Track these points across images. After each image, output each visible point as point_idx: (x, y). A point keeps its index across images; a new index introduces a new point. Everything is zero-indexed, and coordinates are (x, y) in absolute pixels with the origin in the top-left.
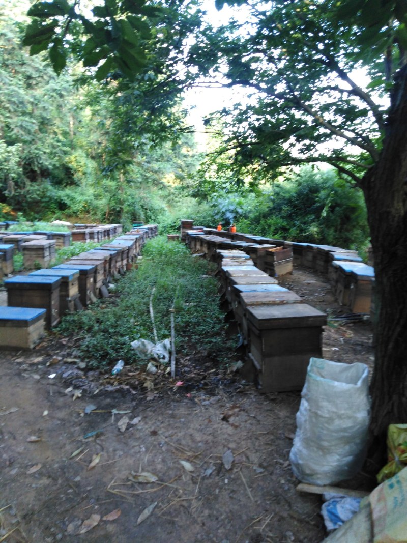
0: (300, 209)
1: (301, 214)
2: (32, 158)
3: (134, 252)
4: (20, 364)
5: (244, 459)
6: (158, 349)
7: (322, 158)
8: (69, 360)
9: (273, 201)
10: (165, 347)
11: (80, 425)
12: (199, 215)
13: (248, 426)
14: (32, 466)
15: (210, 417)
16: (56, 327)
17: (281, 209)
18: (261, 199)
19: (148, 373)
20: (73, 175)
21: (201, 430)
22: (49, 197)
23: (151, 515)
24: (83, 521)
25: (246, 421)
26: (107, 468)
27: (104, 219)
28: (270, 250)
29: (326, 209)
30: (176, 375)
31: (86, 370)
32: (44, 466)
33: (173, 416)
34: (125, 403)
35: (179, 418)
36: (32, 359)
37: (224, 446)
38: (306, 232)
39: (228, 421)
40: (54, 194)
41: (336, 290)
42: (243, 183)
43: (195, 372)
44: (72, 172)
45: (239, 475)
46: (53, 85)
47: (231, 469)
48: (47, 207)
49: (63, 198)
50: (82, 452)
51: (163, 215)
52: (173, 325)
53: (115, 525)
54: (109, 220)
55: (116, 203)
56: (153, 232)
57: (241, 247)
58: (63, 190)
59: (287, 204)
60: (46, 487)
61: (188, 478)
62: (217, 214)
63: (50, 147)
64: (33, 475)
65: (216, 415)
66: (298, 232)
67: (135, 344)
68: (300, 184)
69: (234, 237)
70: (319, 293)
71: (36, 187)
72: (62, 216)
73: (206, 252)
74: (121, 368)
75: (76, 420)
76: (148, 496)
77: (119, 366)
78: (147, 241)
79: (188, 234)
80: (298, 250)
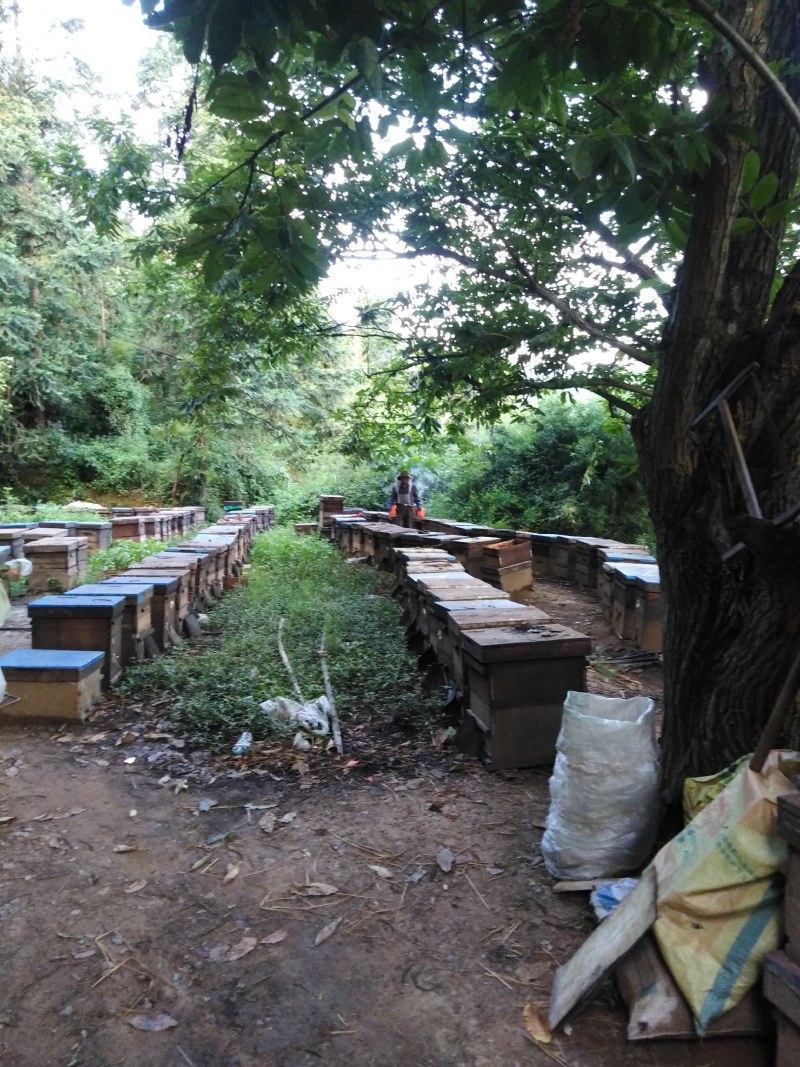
0: (541, 473)
1: (544, 482)
2: (32, 383)
3: (235, 556)
4: (67, 745)
5: (471, 858)
6: (307, 712)
7: (579, 382)
8: (154, 736)
9: (492, 458)
10: (320, 709)
11: (195, 827)
12: (353, 486)
13: (474, 816)
14: (131, 883)
15: (409, 807)
16: (118, 685)
17: (506, 473)
18: (469, 454)
19: (298, 751)
20: (108, 414)
21: (398, 826)
22: (61, 456)
23: (335, 933)
24: (231, 946)
25: (469, 810)
26: (254, 881)
27: (170, 496)
28: (491, 546)
29: (589, 471)
30: (345, 752)
31: (188, 749)
32: (151, 882)
33: (349, 808)
34: (263, 794)
35: (360, 811)
36: (86, 737)
37: (438, 844)
38: (553, 516)
39: (439, 812)
40: (70, 450)
41: (611, 614)
42: (437, 426)
43: (377, 746)
44: (107, 408)
45: (464, 878)
46: (73, 249)
47: (451, 872)
48: (58, 476)
49: (88, 459)
50: (207, 862)
51: (280, 487)
52: (326, 676)
53: (281, 948)
54: (178, 498)
55: (192, 466)
56: (266, 519)
57: (438, 541)
58: (87, 442)
59: (517, 463)
60: (160, 910)
61: (386, 886)
62: (387, 484)
63: (66, 362)
64: (135, 895)
65: (419, 803)
66: (540, 514)
67: (267, 705)
68: (541, 428)
69: (422, 525)
70: (583, 621)
71: (37, 439)
72: (85, 494)
73: (372, 553)
74: (248, 744)
75: (188, 821)
76: (326, 913)
77: (244, 741)
78: (256, 537)
79: (335, 522)
80: (541, 548)
